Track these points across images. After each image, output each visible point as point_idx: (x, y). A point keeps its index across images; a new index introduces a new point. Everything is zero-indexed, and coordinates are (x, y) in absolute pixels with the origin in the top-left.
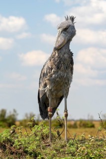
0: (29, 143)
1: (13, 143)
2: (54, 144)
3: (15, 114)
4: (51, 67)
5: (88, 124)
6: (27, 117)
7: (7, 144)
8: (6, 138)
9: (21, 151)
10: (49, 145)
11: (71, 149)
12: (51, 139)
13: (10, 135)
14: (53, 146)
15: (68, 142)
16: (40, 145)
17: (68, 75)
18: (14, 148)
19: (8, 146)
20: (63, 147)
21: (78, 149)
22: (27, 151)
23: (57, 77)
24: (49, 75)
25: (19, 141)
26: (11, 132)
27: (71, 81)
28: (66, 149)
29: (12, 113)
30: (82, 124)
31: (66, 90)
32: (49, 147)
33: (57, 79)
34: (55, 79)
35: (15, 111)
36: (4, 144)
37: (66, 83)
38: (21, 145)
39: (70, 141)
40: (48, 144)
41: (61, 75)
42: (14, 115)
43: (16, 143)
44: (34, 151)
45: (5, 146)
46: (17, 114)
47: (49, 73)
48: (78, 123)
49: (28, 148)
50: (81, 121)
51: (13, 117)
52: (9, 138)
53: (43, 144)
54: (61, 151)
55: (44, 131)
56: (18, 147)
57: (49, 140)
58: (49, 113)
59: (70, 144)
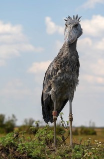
0: (33, 148)
1: (17, 147)
2: (59, 149)
3: (14, 119)
4: (56, 69)
5: (89, 131)
6: (27, 123)
7: (11, 148)
8: (9, 142)
9: (25, 155)
10: (54, 150)
11: (77, 155)
12: (56, 144)
13: (13, 139)
14: (57, 151)
15: (73, 147)
16: (44, 150)
17: (74, 78)
18: (18, 152)
19: (11, 150)
20: (68, 152)
21: (84, 155)
22: (31, 156)
23: (63, 80)
24: (54, 76)
25: (23, 146)
26: (15, 136)
27: (77, 83)
28: (72, 154)
29: (11, 118)
30: (83, 131)
31: (71, 93)
32: (53, 152)
33: (63, 82)
34: (60, 81)
35: (14, 116)
36: (7, 148)
37: (72, 86)
38: (25, 149)
39: (76, 147)
40: (52, 149)
41: (67, 77)
42: (12, 121)
43: (20, 147)
44: (38, 156)
45: (8, 150)
46: (16, 120)
47: (55, 74)
48: (79, 130)
49: (32, 153)
50: (82, 128)
51: (11, 122)
52: (12, 142)
53: (47, 149)
54: (66, 156)
55: (48, 135)
56: (22, 152)
57: (53, 145)
58: (54, 117)
59: (75, 149)
